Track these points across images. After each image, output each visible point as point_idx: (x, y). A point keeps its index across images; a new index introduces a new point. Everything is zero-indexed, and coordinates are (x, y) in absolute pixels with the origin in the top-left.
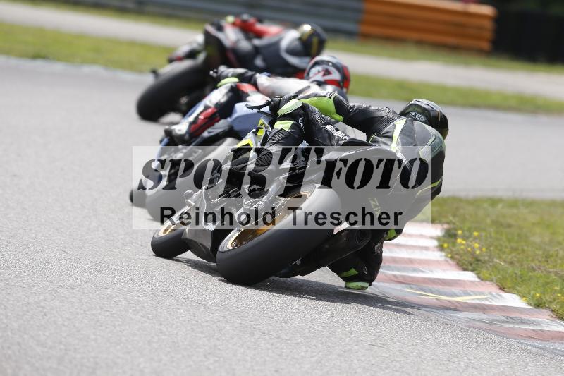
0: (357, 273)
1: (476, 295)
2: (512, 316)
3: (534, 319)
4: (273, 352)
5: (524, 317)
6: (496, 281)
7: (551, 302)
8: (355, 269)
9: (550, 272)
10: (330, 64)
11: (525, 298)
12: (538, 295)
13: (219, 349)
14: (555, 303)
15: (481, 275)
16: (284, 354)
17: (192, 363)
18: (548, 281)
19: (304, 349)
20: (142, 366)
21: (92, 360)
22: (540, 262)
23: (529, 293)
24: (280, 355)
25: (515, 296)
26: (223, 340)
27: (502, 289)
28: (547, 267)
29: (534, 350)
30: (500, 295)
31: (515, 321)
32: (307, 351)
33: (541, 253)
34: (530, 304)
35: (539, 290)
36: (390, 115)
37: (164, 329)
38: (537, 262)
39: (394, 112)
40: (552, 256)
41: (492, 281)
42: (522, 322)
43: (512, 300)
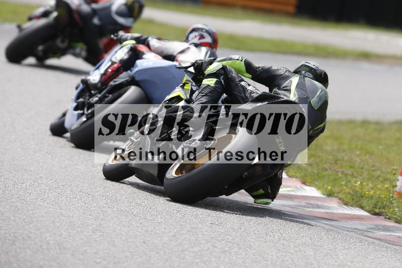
0: (264, 192)
1: (286, 188)
2: (311, 203)
3: (327, 205)
4: (142, 228)
5: (319, 203)
6: (300, 178)
7: (338, 193)
8: (263, 189)
9: (338, 171)
10: (204, 31)
11: (320, 190)
12: (329, 188)
13: (103, 227)
14: (342, 193)
15: (290, 174)
16: (149, 230)
17: (84, 237)
18: (337, 177)
19: (163, 226)
20: (48, 239)
21: (12, 234)
22: (331, 164)
23: (323, 187)
24: (147, 231)
25: (313, 189)
26: (106, 220)
27: (304, 183)
28: (336, 168)
29: (326, 227)
30: (303, 188)
31: (313, 206)
32: (166, 228)
33: (331, 157)
34: (324, 194)
35: (330, 184)
36: (287, 74)
37: (64, 213)
38: (328, 164)
39: (289, 71)
40: (339, 160)
41: (297, 177)
42: (318, 207)
43: (311, 191)
